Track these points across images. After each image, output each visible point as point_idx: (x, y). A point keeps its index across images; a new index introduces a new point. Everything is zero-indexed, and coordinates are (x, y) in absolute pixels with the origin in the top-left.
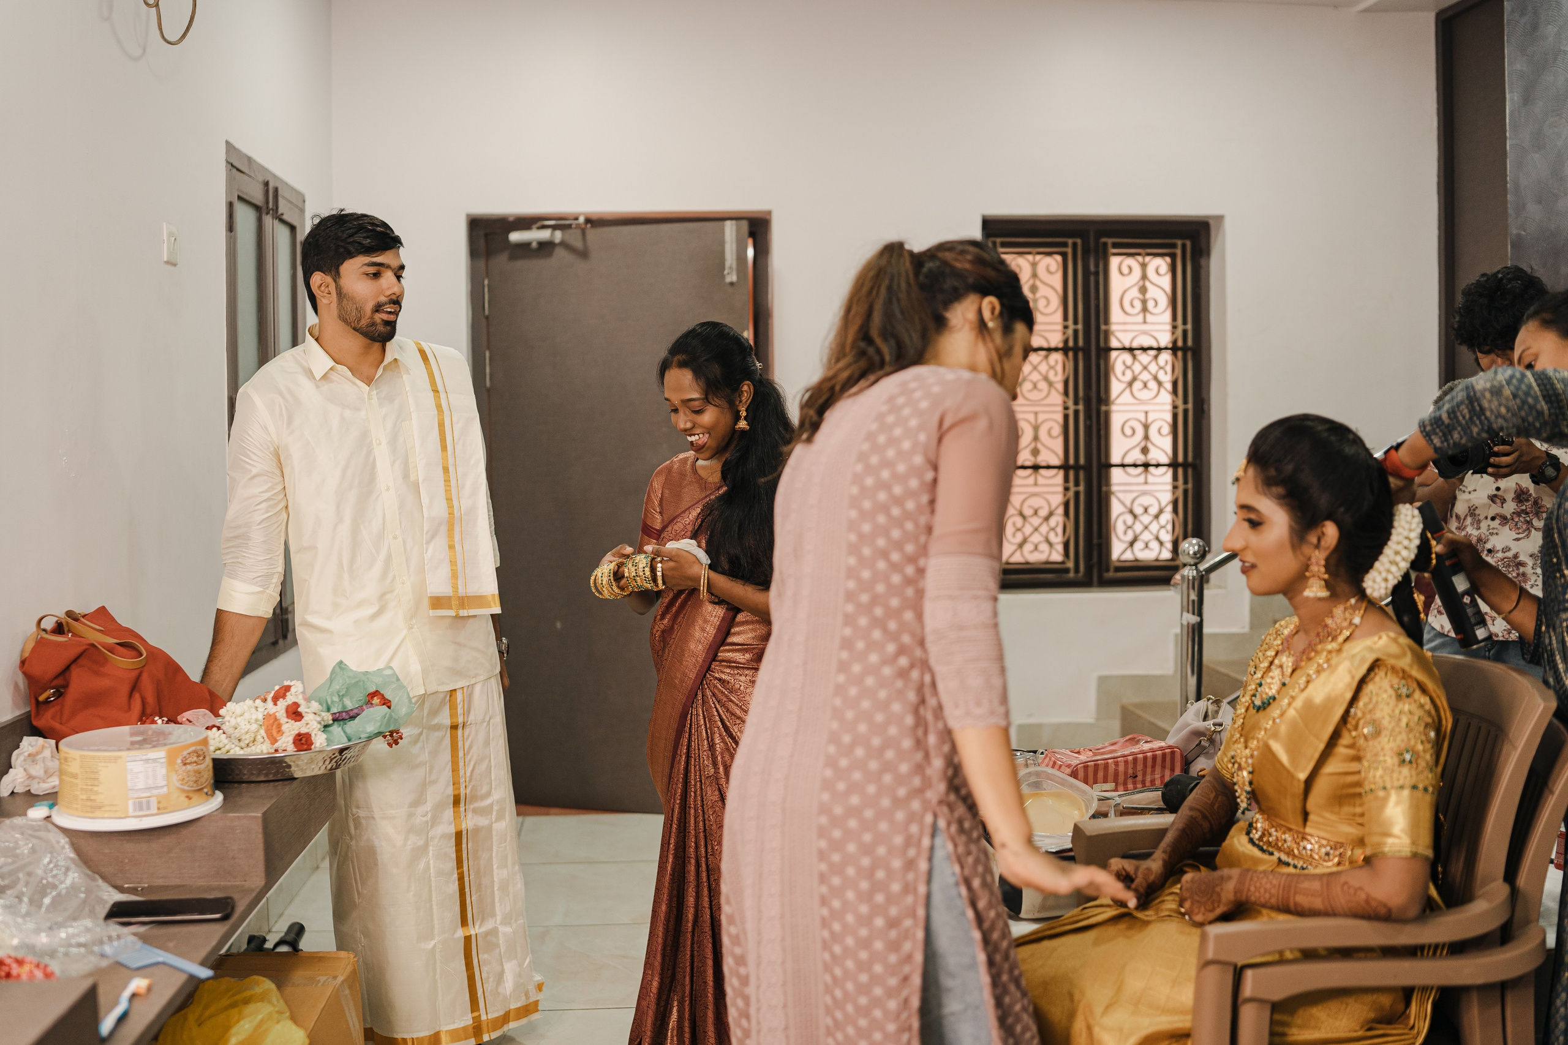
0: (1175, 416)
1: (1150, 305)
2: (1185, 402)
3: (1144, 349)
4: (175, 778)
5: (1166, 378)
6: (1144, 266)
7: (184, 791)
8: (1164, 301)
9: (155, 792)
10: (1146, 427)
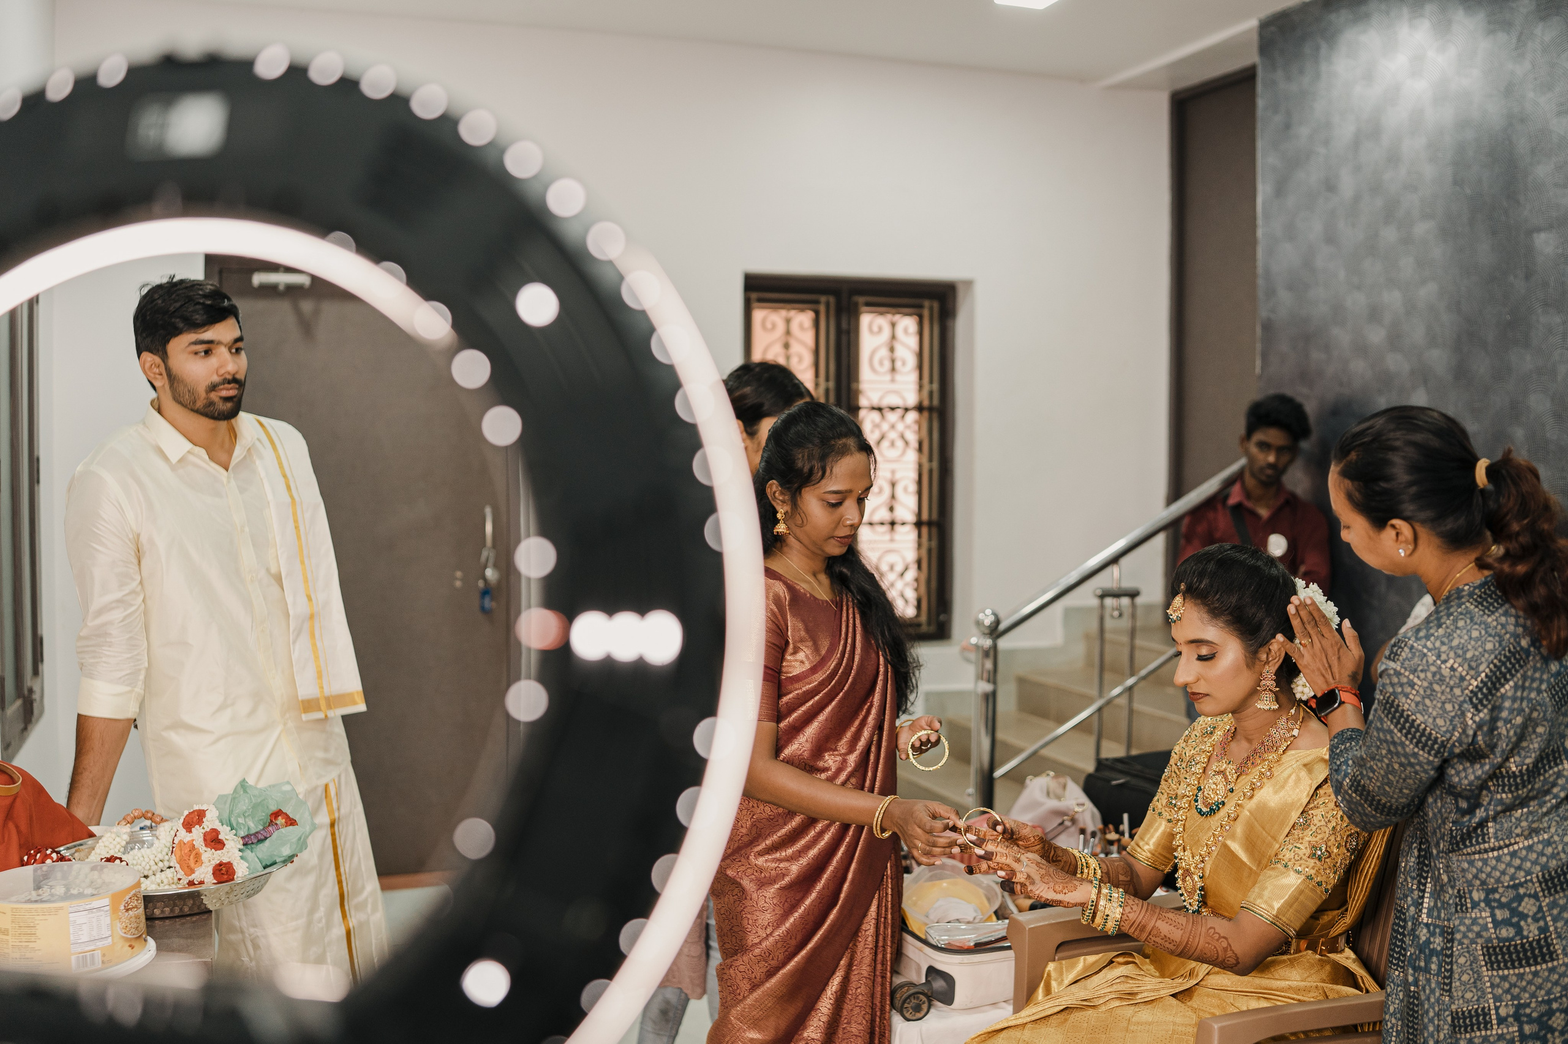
0: (920, 475)
1: (898, 364)
2: (930, 460)
3: (892, 409)
4: (119, 926)
5: (912, 437)
6: (893, 325)
7: (127, 940)
8: (911, 361)
9: (100, 944)
10: (893, 485)
